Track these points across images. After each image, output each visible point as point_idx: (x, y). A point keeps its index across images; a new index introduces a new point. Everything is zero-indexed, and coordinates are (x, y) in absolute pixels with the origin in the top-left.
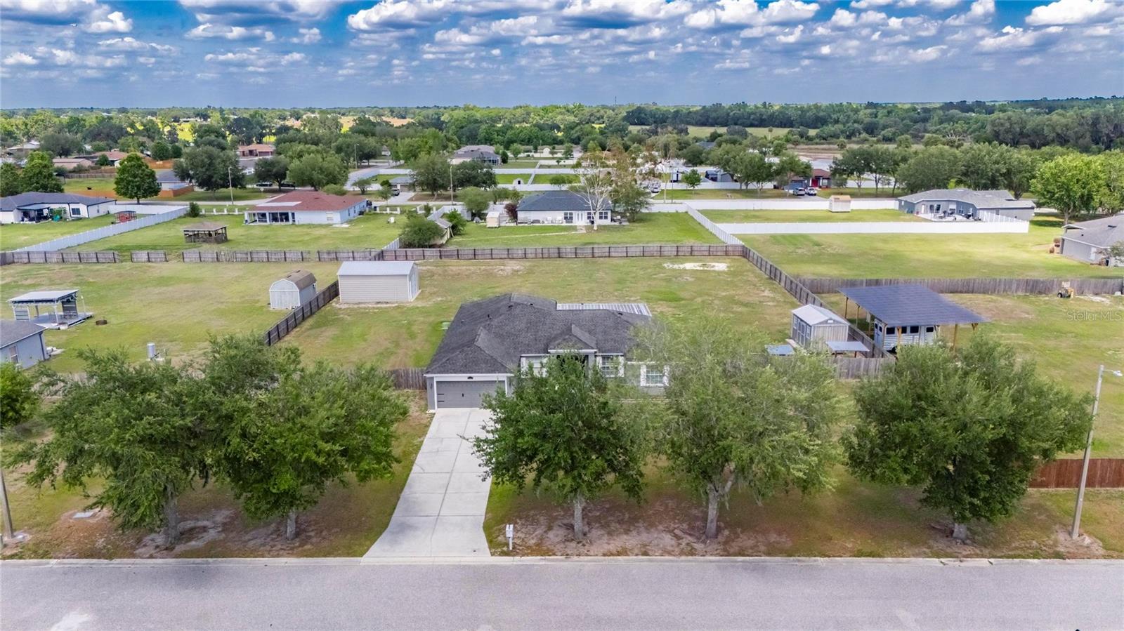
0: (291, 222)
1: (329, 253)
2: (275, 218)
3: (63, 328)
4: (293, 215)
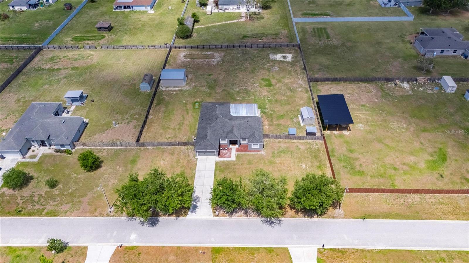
0: (131, 10)
1: (152, 46)
2: (125, 7)
3: (82, 105)
4: (132, 6)
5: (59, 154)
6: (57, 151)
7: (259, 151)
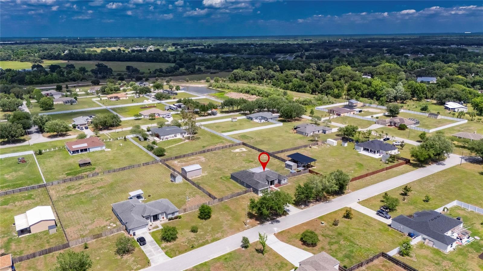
0: (88, 152)
1: (146, 163)
2: (82, 151)
3: (146, 199)
4: (89, 149)
5: (171, 221)
6: (170, 220)
7: (287, 184)
